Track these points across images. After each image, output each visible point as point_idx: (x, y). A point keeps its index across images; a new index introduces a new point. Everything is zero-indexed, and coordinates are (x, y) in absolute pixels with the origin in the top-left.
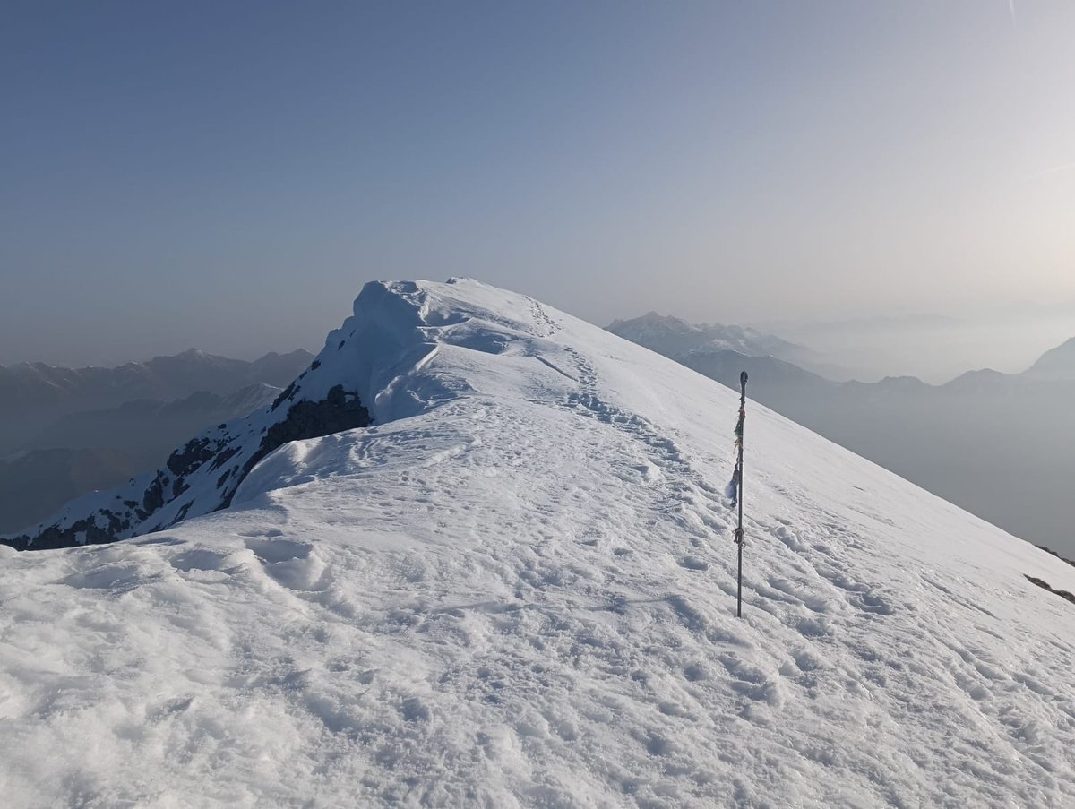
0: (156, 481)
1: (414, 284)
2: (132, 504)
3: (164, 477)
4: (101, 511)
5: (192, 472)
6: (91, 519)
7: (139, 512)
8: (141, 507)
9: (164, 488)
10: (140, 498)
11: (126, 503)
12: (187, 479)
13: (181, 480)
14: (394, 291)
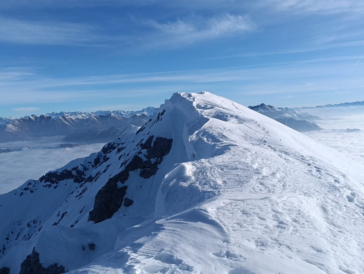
0: (98, 155)
1: (190, 94)
2: (90, 163)
3: (100, 154)
4: (80, 164)
5: (109, 153)
6: (77, 167)
7: (92, 165)
8: (93, 163)
9: (100, 158)
10: (93, 161)
11: (88, 162)
12: (108, 155)
13: (106, 156)
14: (184, 97)
